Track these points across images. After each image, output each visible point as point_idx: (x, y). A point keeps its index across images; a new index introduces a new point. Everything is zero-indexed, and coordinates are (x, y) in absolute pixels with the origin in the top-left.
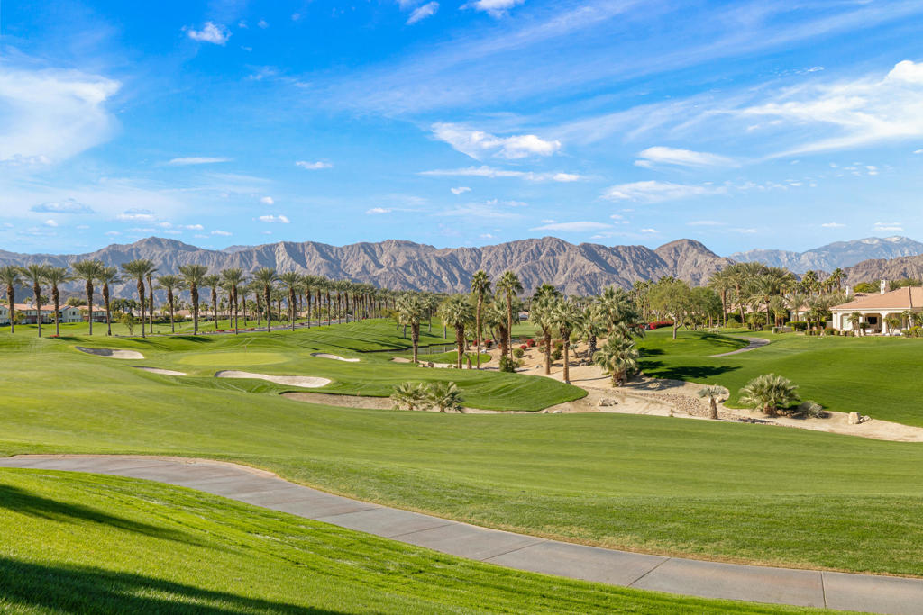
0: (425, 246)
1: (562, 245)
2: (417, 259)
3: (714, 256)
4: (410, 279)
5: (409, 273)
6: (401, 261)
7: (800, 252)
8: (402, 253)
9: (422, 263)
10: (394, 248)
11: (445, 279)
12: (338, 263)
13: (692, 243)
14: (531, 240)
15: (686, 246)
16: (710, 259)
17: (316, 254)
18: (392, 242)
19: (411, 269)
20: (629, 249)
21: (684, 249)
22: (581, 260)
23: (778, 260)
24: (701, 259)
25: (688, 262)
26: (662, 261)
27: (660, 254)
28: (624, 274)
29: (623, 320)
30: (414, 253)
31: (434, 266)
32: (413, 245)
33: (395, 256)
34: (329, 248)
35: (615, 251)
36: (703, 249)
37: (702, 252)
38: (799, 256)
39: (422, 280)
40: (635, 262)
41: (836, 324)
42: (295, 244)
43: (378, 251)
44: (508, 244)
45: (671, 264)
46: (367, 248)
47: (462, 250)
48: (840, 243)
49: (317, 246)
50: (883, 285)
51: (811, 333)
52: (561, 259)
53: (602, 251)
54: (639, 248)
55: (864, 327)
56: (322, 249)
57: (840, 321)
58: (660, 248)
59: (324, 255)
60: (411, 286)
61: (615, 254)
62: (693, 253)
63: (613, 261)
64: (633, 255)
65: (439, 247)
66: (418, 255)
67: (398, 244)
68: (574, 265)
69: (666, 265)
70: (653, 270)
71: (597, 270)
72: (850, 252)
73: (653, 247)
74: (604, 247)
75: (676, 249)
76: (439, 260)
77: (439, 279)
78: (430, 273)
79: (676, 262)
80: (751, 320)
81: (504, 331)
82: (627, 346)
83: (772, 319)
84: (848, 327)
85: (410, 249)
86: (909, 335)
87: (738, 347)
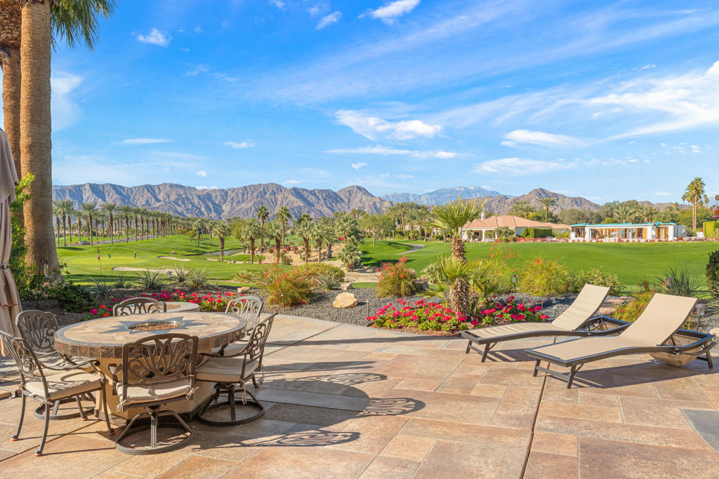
0: (189, 187)
1: (280, 188)
2: (184, 196)
3: (372, 196)
4: (179, 209)
5: (179, 205)
6: (173, 197)
7: (420, 194)
8: (174, 192)
9: (187, 198)
10: (168, 189)
11: (203, 209)
12: (129, 197)
13: (359, 188)
14: (260, 185)
15: (356, 190)
16: (370, 198)
17: (113, 192)
18: (166, 184)
19: (180, 203)
20: (321, 191)
21: (355, 192)
22: (292, 198)
23: (408, 199)
24: (364, 198)
25: (357, 200)
26: (341, 199)
27: (340, 195)
28: (318, 207)
29: (353, 234)
30: (182, 192)
31: (196, 201)
32: (181, 187)
33: (169, 194)
34: (123, 188)
35: (313, 193)
36: (366, 192)
37: (365, 194)
38: (420, 197)
39: (188, 210)
40: (325, 200)
42: (97, 185)
43: (157, 191)
44: (245, 187)
45: (346, 201)
46: (149, 188)
47: (215, 190)
48: (443, 189)
49: (114, 187)
50: (482, 215)
51: (447, 241)
52: (279, 197)
53: (305, 192)
54: (328, 191)
55: (474, 238)
56: (117, 189)
58: (341, 191)
59: (118, 193)
60: (180, 214)
61: (312, 194)
62: (360, 194)
63: (312, 199)
64: (324, 195)
65: (199, 188)
66: (185, 194)
67: (171, 186)
68: (287, 201)
69: (343, 201)
70: (336, 204)
71: (302, 204)
73: (336, 190)
74: (306, 190)
75: (350, 191)
76: (199, 197)
77: (199, 209)
78: (193, 205)
79: (349, 200)
80: (411, 235)
81: (278, 241)
82: (355, 249)
83: (423, 234)
84: (465, 237)
85: (179, 190)
86: (497, 241)
87: (408, 249)
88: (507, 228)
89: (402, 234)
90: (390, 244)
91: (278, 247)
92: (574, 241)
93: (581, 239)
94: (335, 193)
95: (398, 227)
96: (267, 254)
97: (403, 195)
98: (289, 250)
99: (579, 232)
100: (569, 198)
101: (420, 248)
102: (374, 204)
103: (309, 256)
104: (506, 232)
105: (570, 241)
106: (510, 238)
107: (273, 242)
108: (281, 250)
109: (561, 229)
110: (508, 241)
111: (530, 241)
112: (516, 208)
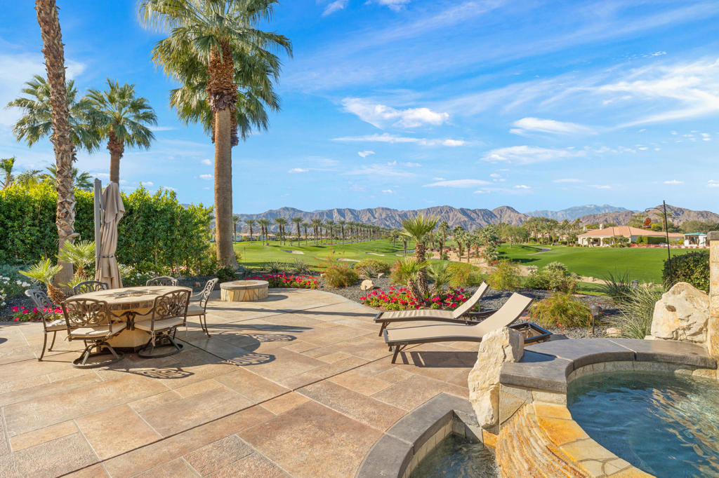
0: (394, 209)
1: (451, 209)
2: (390, 215)
3: (518, 213)
4: (388, 223)
5: (387, 221)
6: (384, 216)
7: (557, 211)
8: (384, 213)
9: (392, 216)
10: (381, 211)
12: (358, 216)
13: (508, 207)
14: (438, 207)
16: (516, 214)
17: (349, 213)
18: (380, 208)
19: (388, 219)
20: (480, 210)
21: (505, 210)
22: (460, 215)
24: (512, 214)
25: (507, 216)
26: (495, 215)
27: (494, 212)
28: (478, 221)
30: (389, 213)
31: (397, 218)
32: (389, 209)
33: (382, 214)
34: (355, 211)
35: (474, 211)
36: (513, 210)
38: (556, 213)
39: (392, 224)
40: (483, 216)
41: (580, 242)
42: (341, 209)
43: (374, 212)
44: (428, 209)
45: (499, 216)
46: (370, 211)
47: (409, 211)
48: (575, 207)
49: (350, 210)
50: (601, 226)
51: (569, 246)
52: (451, 215)
54: (485, 210)
55: (593, 243)
56: (352, 211)
57: (583, 241)
58: (494, 210)
59: (352, 214)
60: (388, 226)
62: (509, 212)
63: (473, 215)
64: (483, 213)
65: (399, 210)
66: (391, 213)
67: (383, 209)
68: (456, 217)
69: (496, 217)
70: (491, 219)
71: (466, 219)
72: (580, 211)
73: (491, 210)
74: (470, 210)
75: (501, 210)
76: (399, 216)
78: (396, 220)
79: (501, 216)
80: (541, 240)
81: (441, 244)
82: (494, 250)
83: (551, 239)
84: (586, 243)
85: (387, 211)
86: (613, 246)
87: (538, 251)
88: (622, 236)
89: (535, 240)
90: (523, 247)
91: (441, 248)
92: (687, 247)
93: (695, 246)
94: (490, 212)
95: (532, 235)
96: (435, 253)
97: (543, 212)
98: (450, 250)
99: (693, 240)
100: (695, 212)
101: (548, 250)
102: (520, 218)
103: (462, 255)
104: (621, 239)
105: (683, 247)
106: (624, 244)
107: (438, 244)
108: (443, 251)
109: (677, 238)
110: (623, 247)
111: (644, 247)
112: (634, 220)
